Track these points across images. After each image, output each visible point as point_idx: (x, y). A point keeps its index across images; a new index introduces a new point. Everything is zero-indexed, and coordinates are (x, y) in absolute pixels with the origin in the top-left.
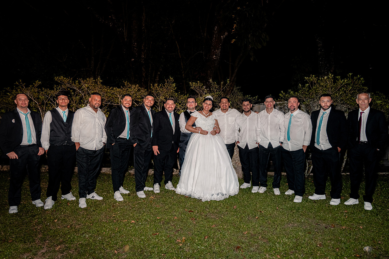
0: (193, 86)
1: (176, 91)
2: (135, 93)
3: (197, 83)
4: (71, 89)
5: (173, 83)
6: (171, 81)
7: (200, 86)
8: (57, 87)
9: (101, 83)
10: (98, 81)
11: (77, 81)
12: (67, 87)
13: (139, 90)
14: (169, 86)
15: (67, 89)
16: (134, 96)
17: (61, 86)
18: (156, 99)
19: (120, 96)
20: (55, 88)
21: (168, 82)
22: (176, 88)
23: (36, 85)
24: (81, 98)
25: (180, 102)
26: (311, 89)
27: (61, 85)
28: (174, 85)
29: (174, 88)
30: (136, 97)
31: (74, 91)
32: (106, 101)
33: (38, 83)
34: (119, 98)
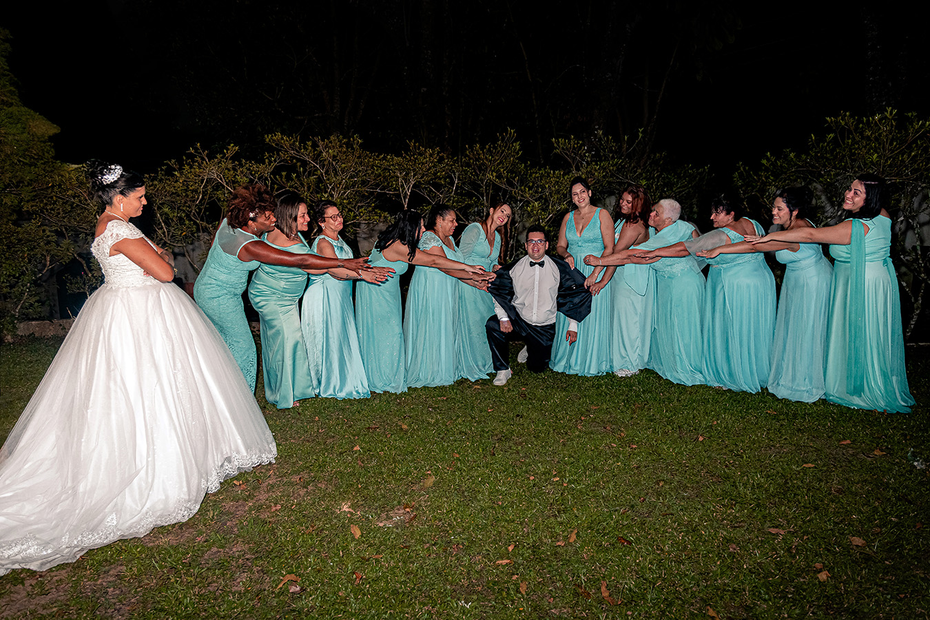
0: (559, 147)
1: (522, 159)
2: (434, 167)
3: (570, 140)
4: (298, 160)
5: (516, 142)
6: (510, 136)
7: (576, 146)
8: (271, 157)
9: (361, 146)
10: (354, 140)
11: (310, 143)
12: (291, 157)
13: (441, 160)
14: (505, 148)
15: (292, 161)
16: (431, 173)
17: (278, 154)
18: (478, 177)
19: (400, 173)
20: (266, 158)
21: (503, 139)
22: (520, 153)
23: (229, 154)
24: (320, 180)
25: (531, 184)
26: (841, 146)
27: (278, 151)
28: (517, 146)
29: (518, 153)
30: (435, 174)
31: (304, 163)
32: (371, 185)
33: (233, 149)
34: (398, 177)
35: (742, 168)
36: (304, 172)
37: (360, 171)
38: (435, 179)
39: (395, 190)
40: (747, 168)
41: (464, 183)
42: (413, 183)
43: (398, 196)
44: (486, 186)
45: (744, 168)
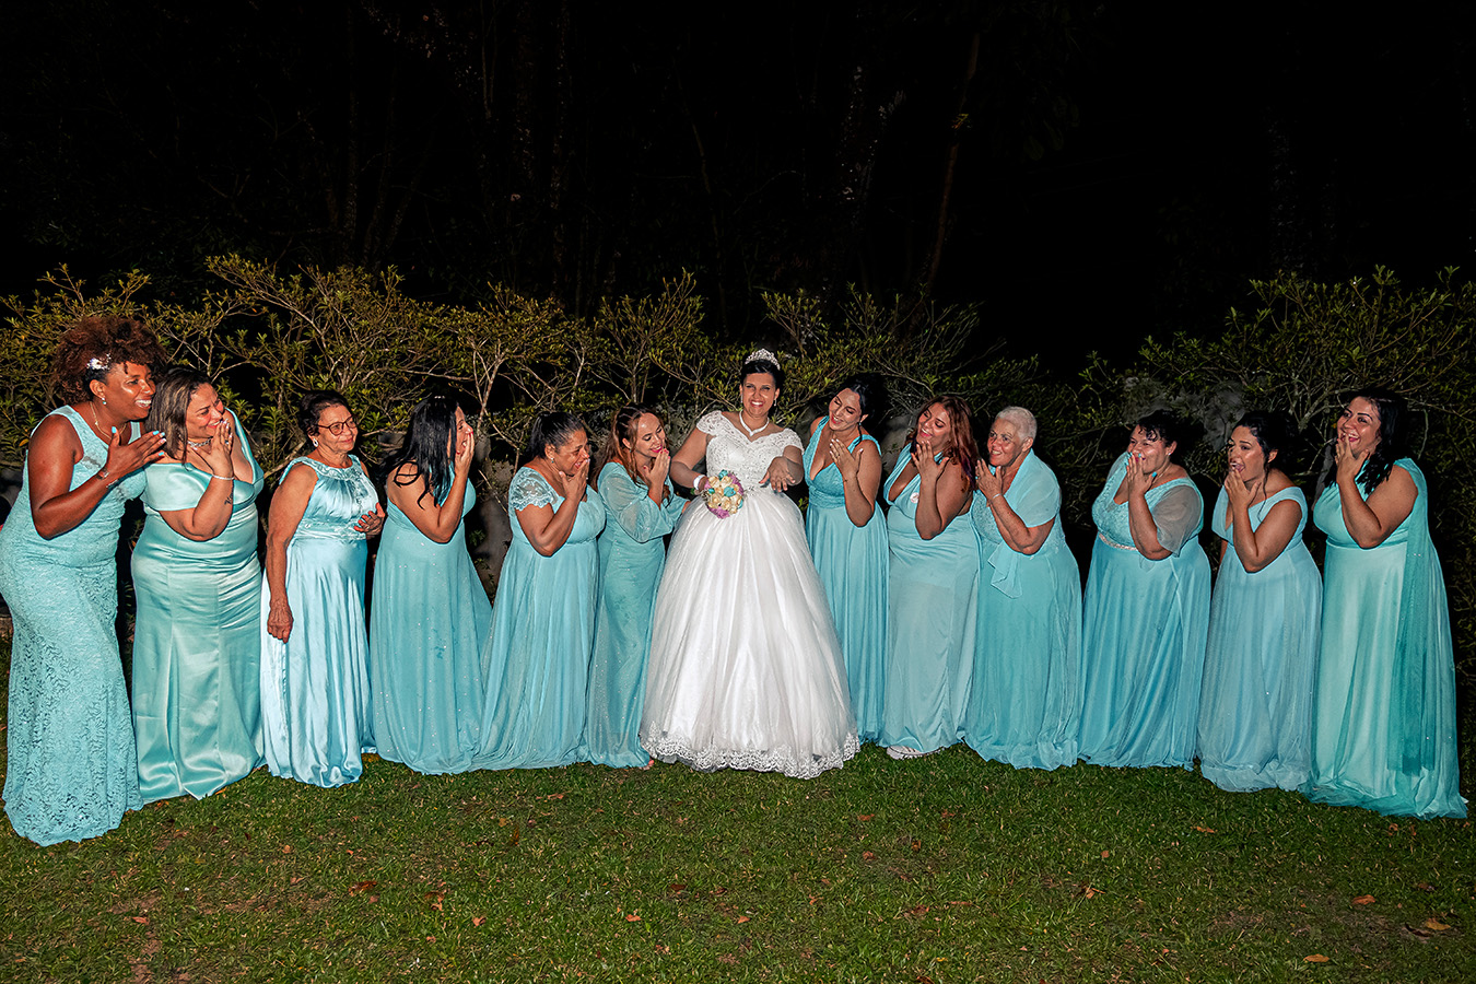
0: (776, 308)
1: (707, 328)
2: (542, 333)
3: (795, 296)
4: (273, 308)
5: (695, 296)
6: (685, 284)
7: (805, 308)
8: (216, 298)
9: (400, 286)
10: (386, 276)
11: (297, 278)
12: (257, 302)
13: (555, 321)
14: (676, 305)
15: (259, 309)
16: (536, 344)
17: (232, 294)
18: (623, 357)
19: (477, 343)
20: (206, 301)
21: (673, 289)
22: (702, 316)
23: (128, 290)
24: (315, 348)
25: (725, 375)
26: (1276, 331)
27: (232, 289)
28: (697, 302)
29: (697, 316)
30: (544, 347)
31: (284, 315)
32: (417, 362)
33: (137, 279)
34: (470, 349)
35: (1095, 362)
36: (283, 333)
37: (395, 335)
38: (545, 356)
39: (464, 373)
40: (1105, 362)
41: (595, 368)
42: (501, 361)
43: (471, 386)
44: (639, 374)
45: (1101, 362)
